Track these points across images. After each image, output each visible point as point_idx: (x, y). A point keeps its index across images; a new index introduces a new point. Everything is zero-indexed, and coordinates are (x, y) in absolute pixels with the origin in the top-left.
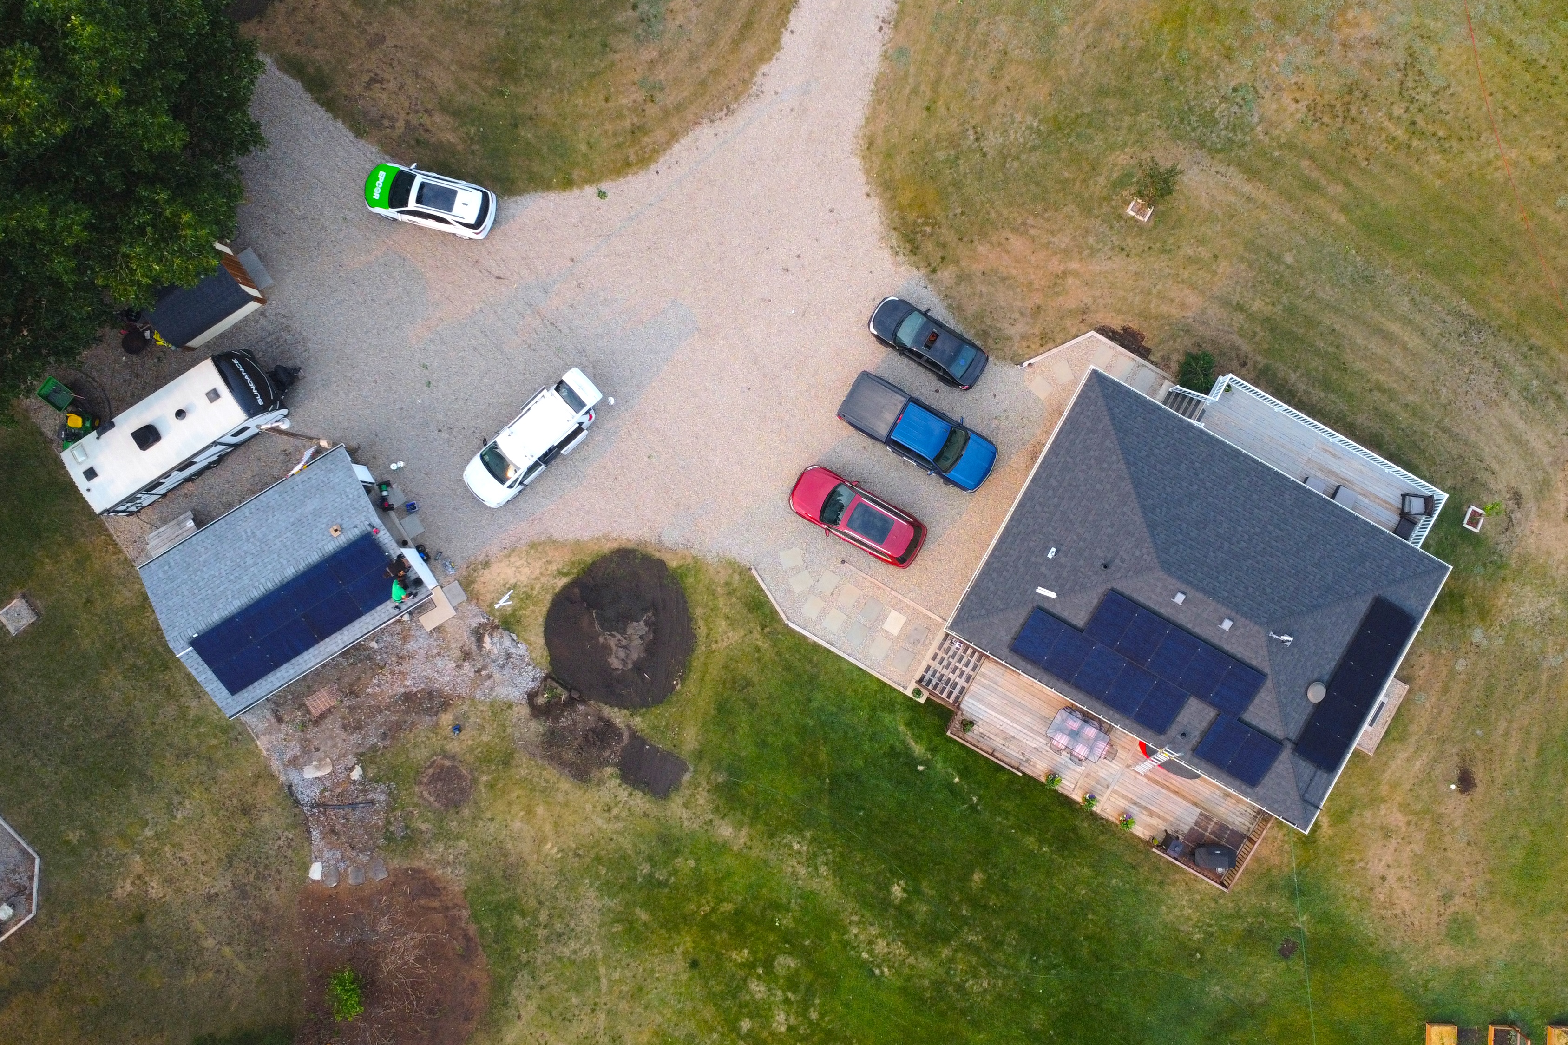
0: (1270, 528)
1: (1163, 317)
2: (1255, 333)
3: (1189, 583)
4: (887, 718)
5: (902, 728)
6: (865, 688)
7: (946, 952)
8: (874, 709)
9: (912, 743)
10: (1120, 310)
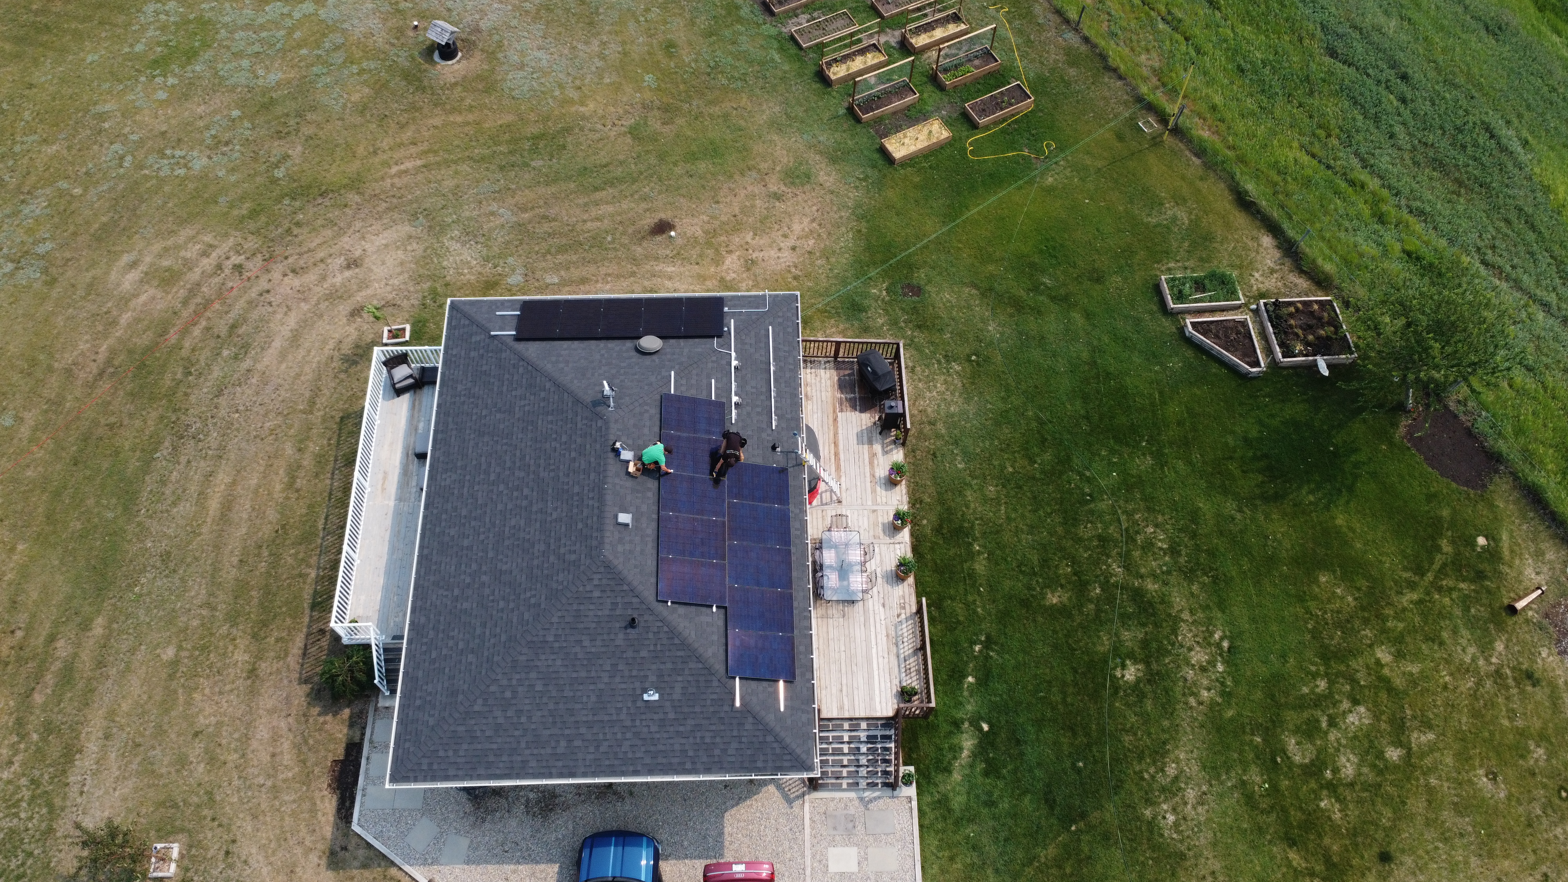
0: (492, 477)
1: (300, 752)
2: (278, 640)
3: (601, 517)
4: (958, 802)
5: (957, 776)
6: (940, 848)
7: (1151, 586)
8: (957, 823)
9: (965, 753)
10: (311, 811)
